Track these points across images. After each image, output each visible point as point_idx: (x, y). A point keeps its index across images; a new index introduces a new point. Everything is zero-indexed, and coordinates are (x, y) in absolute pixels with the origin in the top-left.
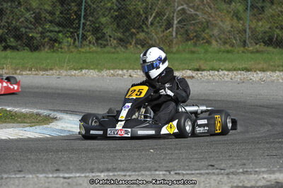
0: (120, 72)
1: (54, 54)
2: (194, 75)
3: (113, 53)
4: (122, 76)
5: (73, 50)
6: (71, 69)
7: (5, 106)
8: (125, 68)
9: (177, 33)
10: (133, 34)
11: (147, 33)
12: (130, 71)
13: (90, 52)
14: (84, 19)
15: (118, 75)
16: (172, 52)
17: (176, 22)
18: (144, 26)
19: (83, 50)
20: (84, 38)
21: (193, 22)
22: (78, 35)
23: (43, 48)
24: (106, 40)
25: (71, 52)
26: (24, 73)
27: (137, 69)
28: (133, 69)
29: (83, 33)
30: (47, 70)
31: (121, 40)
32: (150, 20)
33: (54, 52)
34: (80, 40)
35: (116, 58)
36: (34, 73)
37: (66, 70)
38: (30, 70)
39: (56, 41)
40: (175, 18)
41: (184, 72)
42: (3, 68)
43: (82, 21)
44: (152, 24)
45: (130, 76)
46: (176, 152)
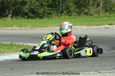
0: (77, 27)
1: (49, 20)
2: (109, 27)
3: (74, 18)
4: (78, 28)
5: (57, 18)
6: (56, 26)
7: (28, 43)
8: (79, 25)
9: (102, 9)
10: (83, 10)
11: (89, 9)
12: (81, 26)
13: (65, 18)
14: (62, 4)
15: (76, 28)
16: (100, 17)
17: (101, 4)
18: (88, 6)
19: (61, 17)
20: (62, 12)
21: (109, 4)
22: (59, 11)
23: (44, 17)
24: (71, 13)
25: (56, 19)
26: (36, 28)
27: (84, 25)
28: (83, 25)
29: (61, 10)
30: (46, 27)
31: (78, 12)
32: (90, 4)
33: (49, 19)
34: (60, 13)
35: (76, 21)
36: (40, 28)
37: (54, 27)
38: (39, 27)
39: (50, 14)
40: (101, 2)
41: (105, 26)
42: (27, 27)
43: (61, 5)
44: (91, 5)
45: (82, 28)
46: (100, 62)
